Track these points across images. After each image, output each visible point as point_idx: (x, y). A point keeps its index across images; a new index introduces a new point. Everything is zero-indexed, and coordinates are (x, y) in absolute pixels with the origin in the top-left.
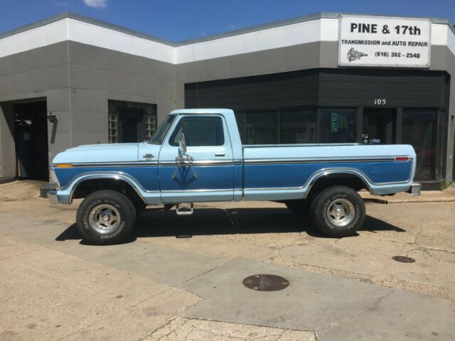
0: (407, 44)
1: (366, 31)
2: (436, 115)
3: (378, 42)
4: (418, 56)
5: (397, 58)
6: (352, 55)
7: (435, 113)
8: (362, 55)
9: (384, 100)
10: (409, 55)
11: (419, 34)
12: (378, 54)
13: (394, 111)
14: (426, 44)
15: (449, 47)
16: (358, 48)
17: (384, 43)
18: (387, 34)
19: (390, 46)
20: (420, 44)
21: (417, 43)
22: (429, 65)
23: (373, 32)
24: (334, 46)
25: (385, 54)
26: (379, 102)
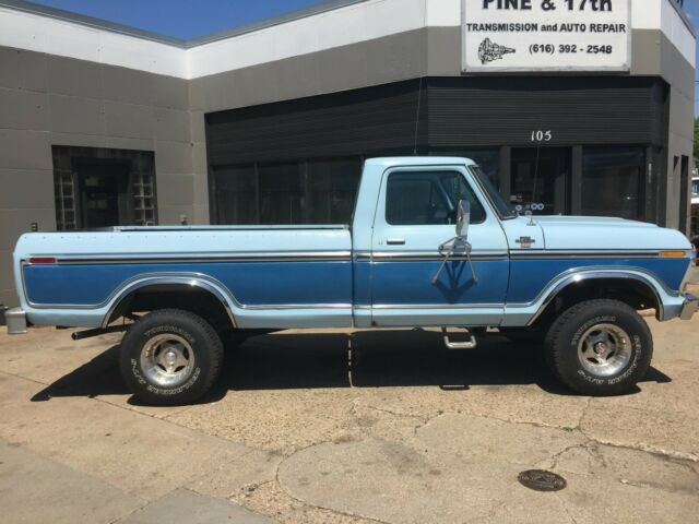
0: (588, 27)
1: (511, 6)
2: (644, 158)
3: (535, 27)
4: (607, 50)
5: (570, 54)
6: (488, 51)
7: (642, 154)
8: (505, 51)
9: (548, 133)
10: (593, 49)
11: (610, 9)
12: (535, 48)
13: (566, 152)
14: (622, 27)
15: (665, 32)
16: (497, 38)
17: (545, 28)
18: (550, 11)
19: (557, 33)
20: (611, 28)
21: (605, 27)
22: (629, 66)
23: (524, 7)
24: (453, 36)
25: (548, 49)
26: (539, 136)
